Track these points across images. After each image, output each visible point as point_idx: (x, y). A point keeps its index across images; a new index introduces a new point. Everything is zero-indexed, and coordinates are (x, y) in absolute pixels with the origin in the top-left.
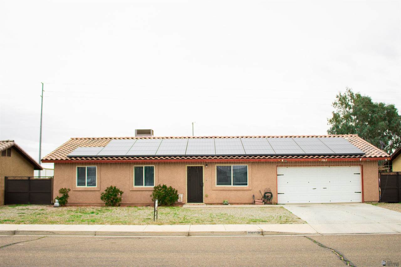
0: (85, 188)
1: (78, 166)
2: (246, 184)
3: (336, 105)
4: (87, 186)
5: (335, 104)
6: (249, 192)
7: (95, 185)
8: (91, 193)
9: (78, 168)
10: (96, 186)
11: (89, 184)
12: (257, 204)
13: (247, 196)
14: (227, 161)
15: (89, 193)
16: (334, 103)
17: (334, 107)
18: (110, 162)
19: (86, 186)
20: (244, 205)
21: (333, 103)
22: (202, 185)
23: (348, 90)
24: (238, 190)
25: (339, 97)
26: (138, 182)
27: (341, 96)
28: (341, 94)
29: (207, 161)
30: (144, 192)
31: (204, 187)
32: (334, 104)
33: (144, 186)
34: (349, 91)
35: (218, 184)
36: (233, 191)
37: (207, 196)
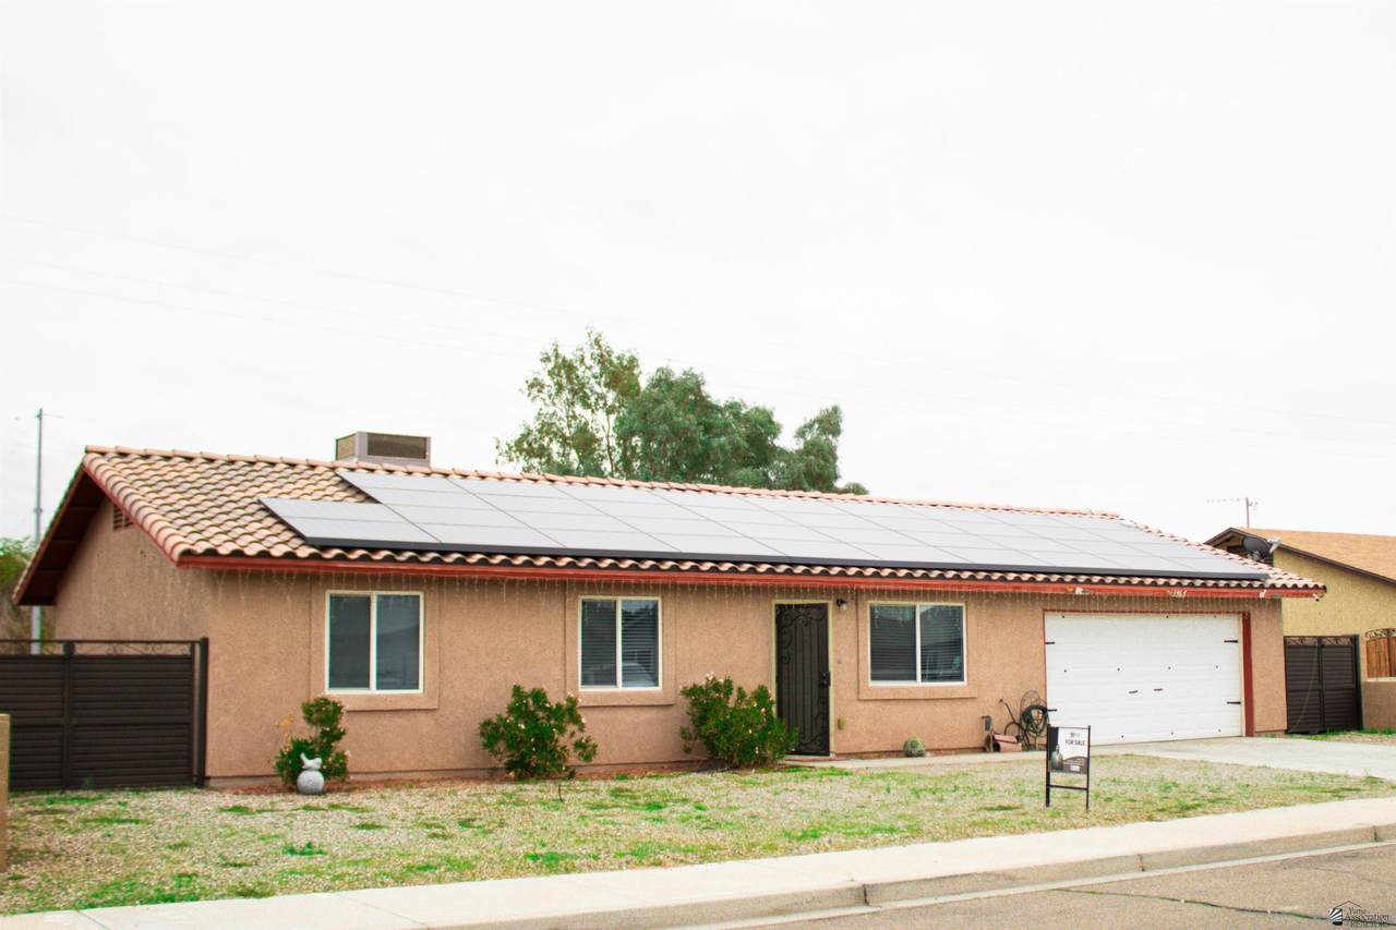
0: (371, 698)
1: (334, 592)
2: (959, 677)
3: (539, 391)
4: (380, 686)
5: (536, 385)
6: (967, 708)
7: (416, 686)
8: (398, 720)
9: (336, 600)
10: (420, 691)
11: (386, 680)
12: (1007, 751)
13: (963, 723)
14: (923, 585)
15: (384, 721)
16: (531, 381)
17: (532, 396)
18: (508, 577)
19: (373, 690)
20: (956, 754)
21: (527, 382)
22: (825, 682)
23: (593, 338)
24: (938, 699)
25: (553, 359)
26: (598, 668)
27: (557, 356)
28: (560, 352)
29: (863, 587)
30: (621, 713)
31: (832, 689)
32: (532, 386)
33: (620, 688)
34: (597, 342)
35: (874, 678)
36: (922, 702)
37: (840, 725)
